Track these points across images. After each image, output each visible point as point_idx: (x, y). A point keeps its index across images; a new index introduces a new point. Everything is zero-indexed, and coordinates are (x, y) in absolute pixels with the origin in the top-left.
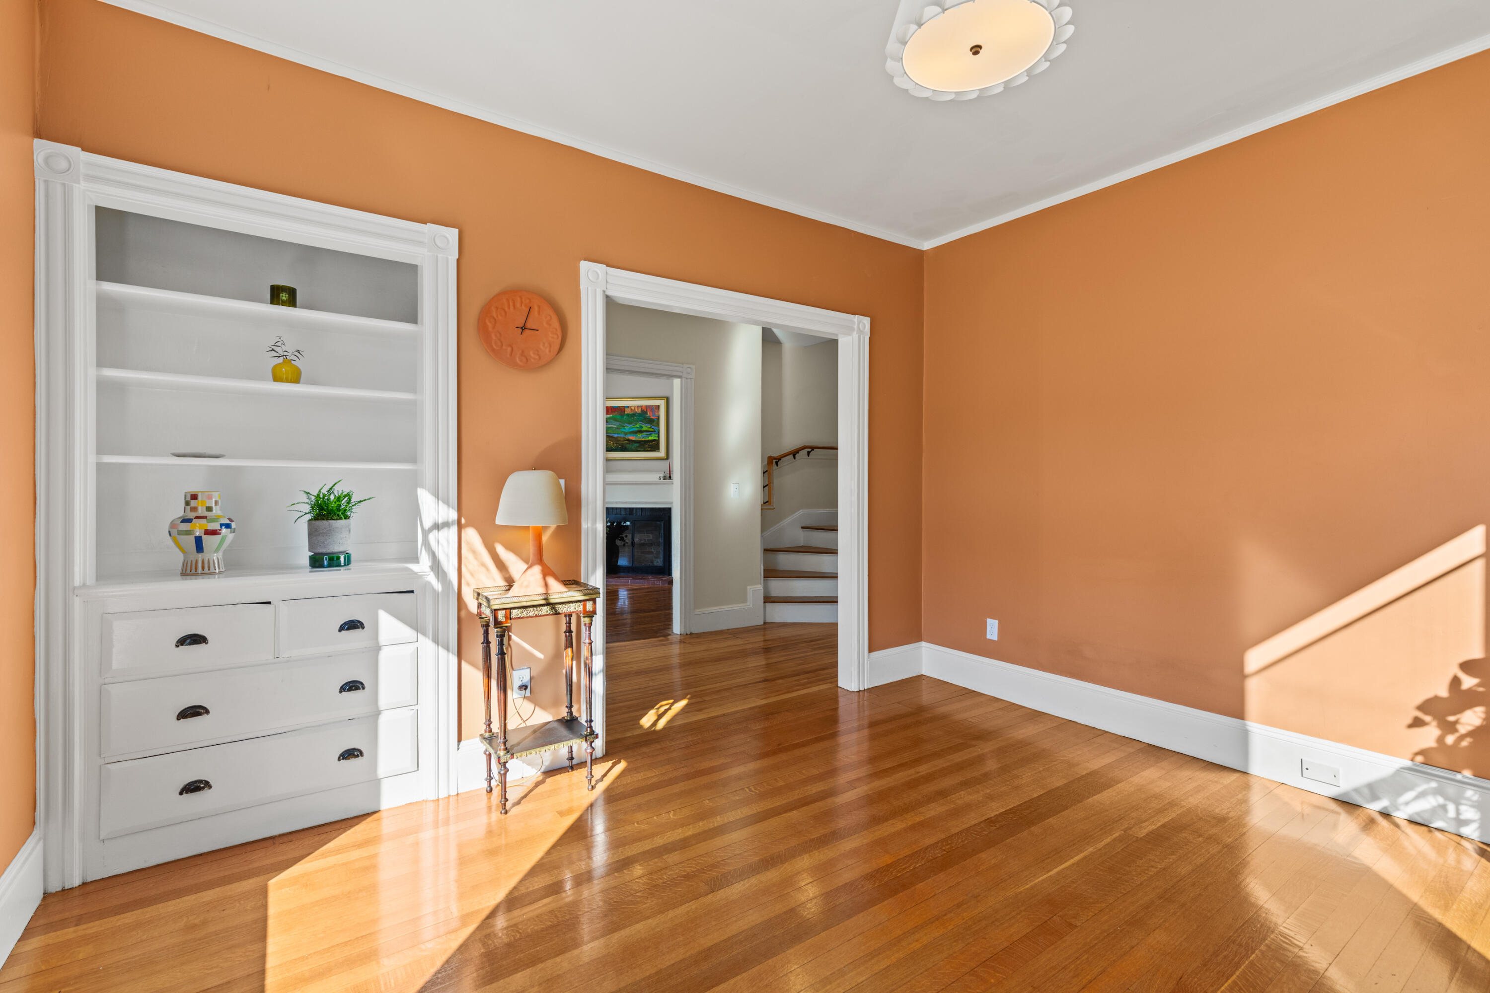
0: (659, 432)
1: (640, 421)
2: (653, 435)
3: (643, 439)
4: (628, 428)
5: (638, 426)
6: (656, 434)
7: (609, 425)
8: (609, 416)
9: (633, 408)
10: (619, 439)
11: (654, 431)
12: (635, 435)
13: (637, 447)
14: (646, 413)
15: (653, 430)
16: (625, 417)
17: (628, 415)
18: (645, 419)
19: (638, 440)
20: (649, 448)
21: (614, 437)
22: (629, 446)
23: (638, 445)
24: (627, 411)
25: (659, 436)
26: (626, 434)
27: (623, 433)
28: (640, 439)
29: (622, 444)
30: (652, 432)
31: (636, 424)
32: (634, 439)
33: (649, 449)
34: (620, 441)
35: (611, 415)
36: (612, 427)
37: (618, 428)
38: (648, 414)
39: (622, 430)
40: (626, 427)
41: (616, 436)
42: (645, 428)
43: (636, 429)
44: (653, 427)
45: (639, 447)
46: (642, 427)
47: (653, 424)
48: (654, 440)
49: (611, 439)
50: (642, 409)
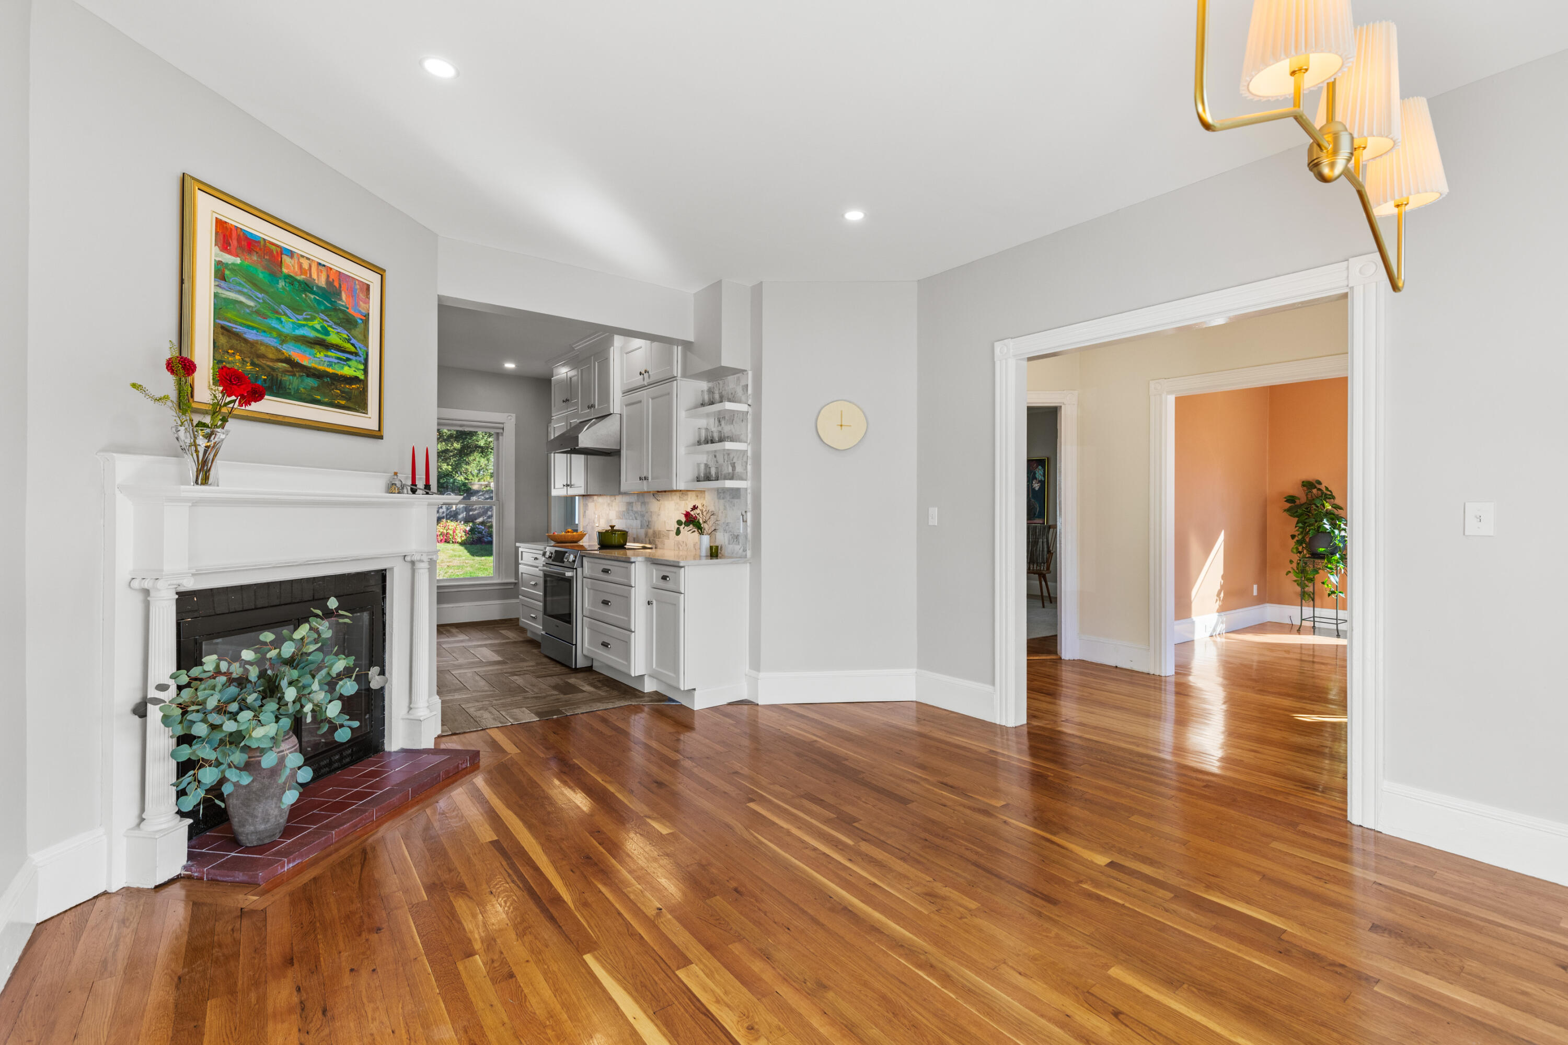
0: (366, 360)
1: (322, 312)
2: (352, 363)
3: (330, 370)
4: (288, 324)
5: (318, 327)
6: (360, 362)
7: (230, 290)
8: (228, 258)
9: (306, 265)
10: (262, 349)
11: (356, 354)
12: (308, 350)
13: (312, 388)
14: (338, 294)
15: (353, 349)
16: (281, 284)
17: (291, 280)
18: (336, 310)
19: (315, 369)
20: (343, 398)
21: (246, 341)
22: (292, 381)
23: (312, 382)
24: (289, 266)
25: (366, 371)
26: (283, 338)
27: (275, 334)
28: (321, 368)
29: (273, 369)
30: (351, 353)
31: (313, 319)
32: (305, 363)
33: (343, 402)
34: (263, 356)
35: (238, 261)
36: (241, 302)
37: (257, 312)
38: (344, 296)
39: (274, 323)
40: (284, 318)
41: (251, 335)
42: (333, 338)
43: (313, 334)
44: (353, 341)
45: (317, 389)
46: (327, 333)
47: (353, 331)
48: (355, 380)
49: (234, 342)
50: (328, 276)
